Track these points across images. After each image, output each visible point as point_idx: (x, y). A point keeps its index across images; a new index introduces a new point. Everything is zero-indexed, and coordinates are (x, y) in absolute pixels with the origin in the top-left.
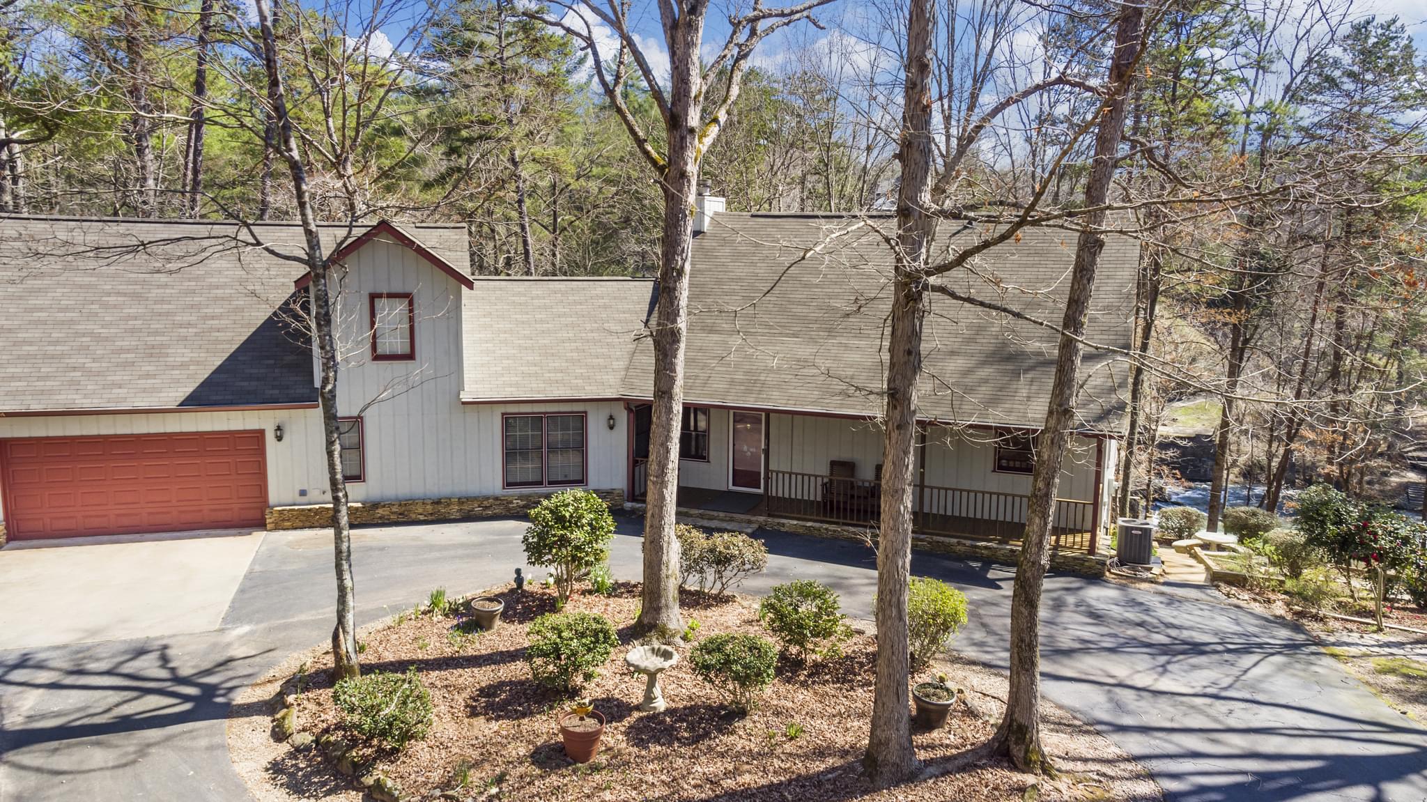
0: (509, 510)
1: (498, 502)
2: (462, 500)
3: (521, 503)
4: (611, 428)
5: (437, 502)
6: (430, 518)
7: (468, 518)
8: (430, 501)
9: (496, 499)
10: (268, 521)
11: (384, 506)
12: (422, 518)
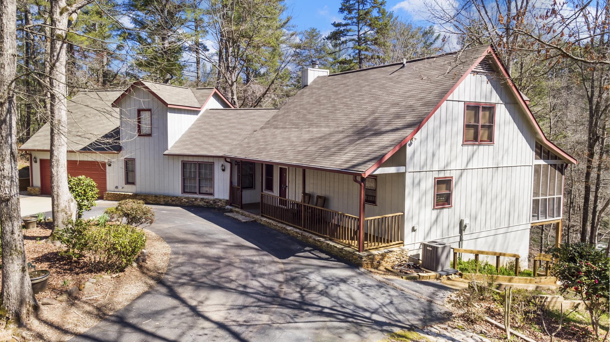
0: (181, 203)
1: (178, 199)
2: (165, 197)
3: (186, 200)
4: (224, 170)
5: (156, 196)
6: (154, 202)
7: (167, 204)
8: (154, 196)
9: (177, 197)
10: (104, 196)
11: (139, 196)
12: (151, 202)
